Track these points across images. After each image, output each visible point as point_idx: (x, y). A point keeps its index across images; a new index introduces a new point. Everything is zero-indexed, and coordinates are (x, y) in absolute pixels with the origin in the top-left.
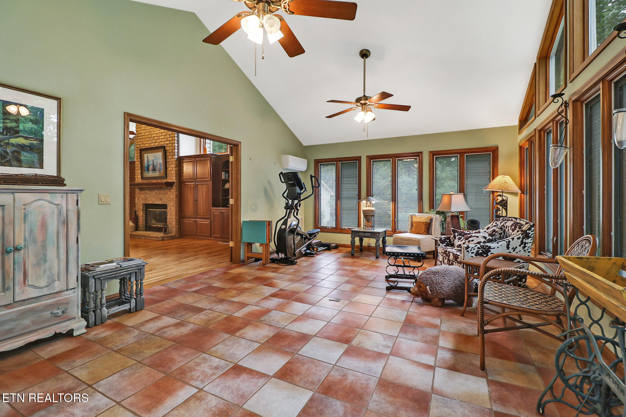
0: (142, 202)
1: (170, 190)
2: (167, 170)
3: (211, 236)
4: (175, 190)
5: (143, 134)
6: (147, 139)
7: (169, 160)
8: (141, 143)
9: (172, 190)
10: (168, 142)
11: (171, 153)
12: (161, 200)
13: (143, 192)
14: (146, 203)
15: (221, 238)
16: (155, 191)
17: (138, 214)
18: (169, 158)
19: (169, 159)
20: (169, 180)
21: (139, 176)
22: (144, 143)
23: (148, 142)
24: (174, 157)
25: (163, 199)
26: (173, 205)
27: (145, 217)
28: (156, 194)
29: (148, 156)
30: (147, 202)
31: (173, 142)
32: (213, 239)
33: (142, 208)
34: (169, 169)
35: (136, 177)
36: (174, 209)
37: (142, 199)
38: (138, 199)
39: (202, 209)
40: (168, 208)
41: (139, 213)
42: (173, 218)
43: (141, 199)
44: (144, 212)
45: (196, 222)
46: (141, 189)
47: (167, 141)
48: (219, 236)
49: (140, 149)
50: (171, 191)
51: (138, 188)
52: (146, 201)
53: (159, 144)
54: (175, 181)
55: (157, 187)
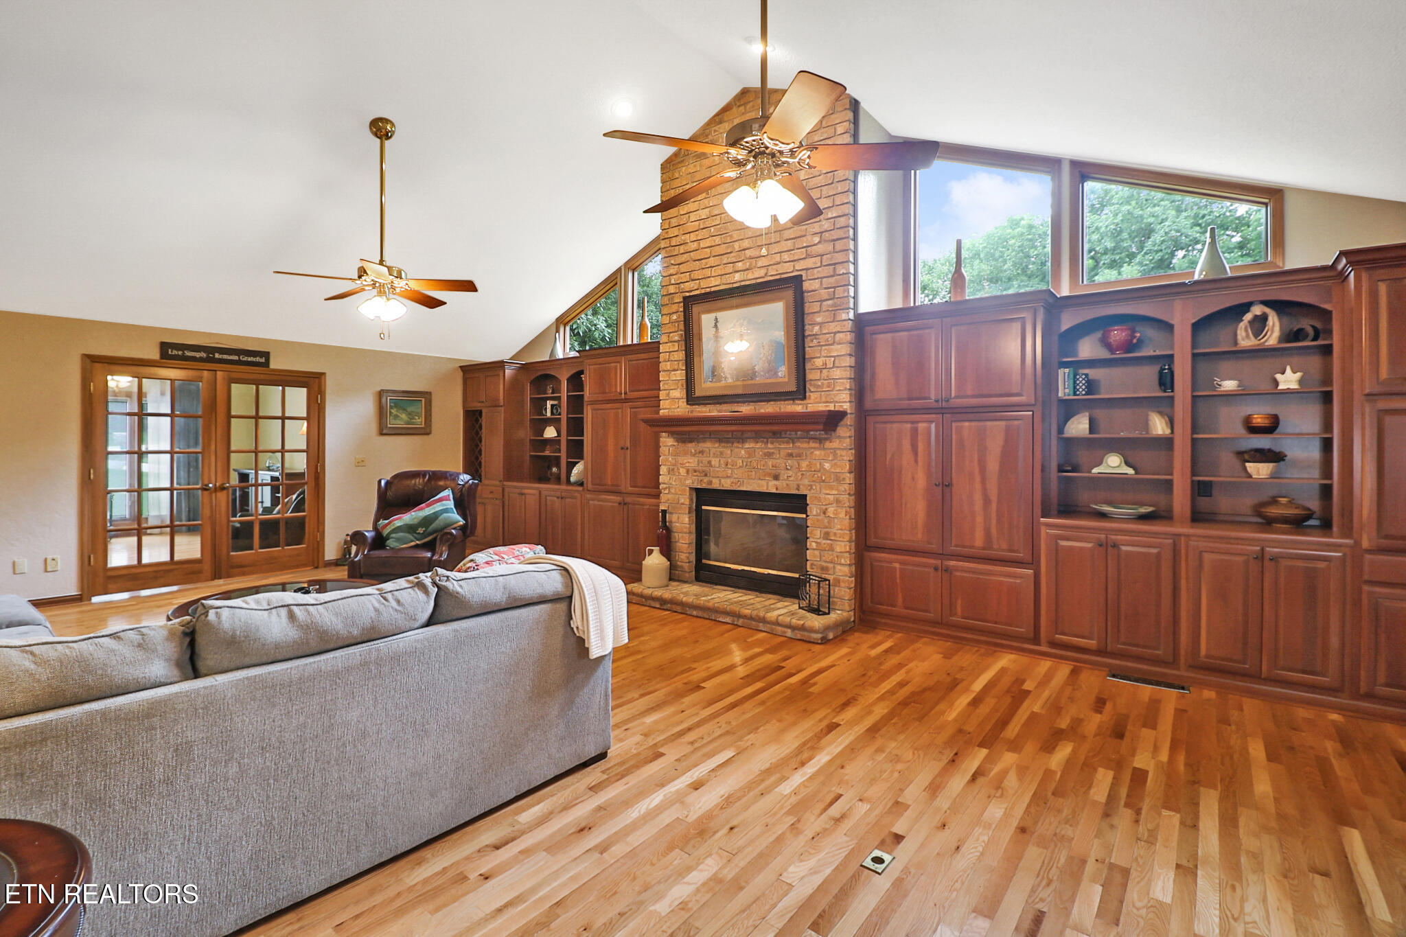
0: (688, 482)
1: (821, 441)
2: (808, 366)
3: (1036, 640)
4: (847, 442)
5: (694, 246)
6: (712, 261)
7: (817, 328)
8: (686, 277)
9: (835, 444)
10: (809, 263)
11: (830, 302)
12: (776, 477)
13: (691, 447)
14: (704, 486)
15: (1100, 652)
16: (747, 446)
17: (671, 522)
18: (819, 320)
19: (814, 324)
20: (815, 404)
21: (679, 393)
22: (695, 275)
23: (719, 271)
24: (844, 316)
25: (784, 475)
26: (838, 501)
27: (694, 536)
28: (751, 453)
29: (716, 319)
30: (710, 482)
31: (839, 257)
32: (1044, 648)
33: (687, 502)
34: (819, 362)
35: (662, 395)
36: (842, 515)
37: (688, 472)
38: (670, 471)
39: (979, 519)
40: (813, 509)
41: (674, 518)
42: (838, 549)
43: (683, 471)
44: (694, 514)
45: (947, 570)
46: (683, 438)
47: (808, 256)
48: (1092, 643)
49: (685, 298)
50: (828, 444)
51: (672, 434)
52: (706, 479)
53: (766, 274)
54: (846, 407)
55: (756, 432)
